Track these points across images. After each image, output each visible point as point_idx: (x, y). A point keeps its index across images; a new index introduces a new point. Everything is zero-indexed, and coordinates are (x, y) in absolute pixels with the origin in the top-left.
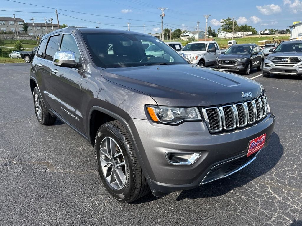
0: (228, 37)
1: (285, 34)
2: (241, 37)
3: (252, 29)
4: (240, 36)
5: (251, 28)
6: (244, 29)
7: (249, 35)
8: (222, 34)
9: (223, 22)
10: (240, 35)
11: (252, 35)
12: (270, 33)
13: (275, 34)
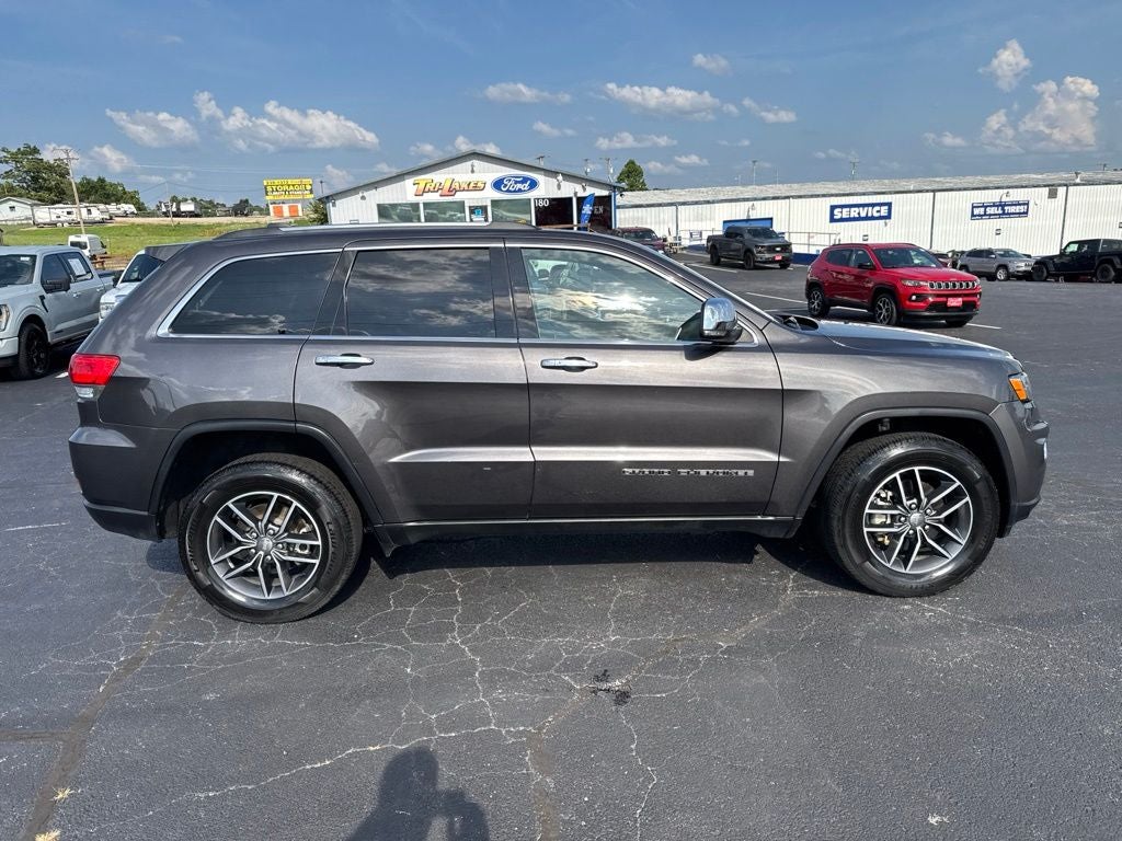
0: (48, 221)
1: (246, 215)
2: (103, 222)
3: (125, 193)
4: (97, 219)
5: (120, 189)
6: (97, 191)
7: (126, 215)
8: (12, 208)
9: (7, 162)
10: (96, 215)
11: (137, 215)
12: (198, 211)
13: (215, 215)
